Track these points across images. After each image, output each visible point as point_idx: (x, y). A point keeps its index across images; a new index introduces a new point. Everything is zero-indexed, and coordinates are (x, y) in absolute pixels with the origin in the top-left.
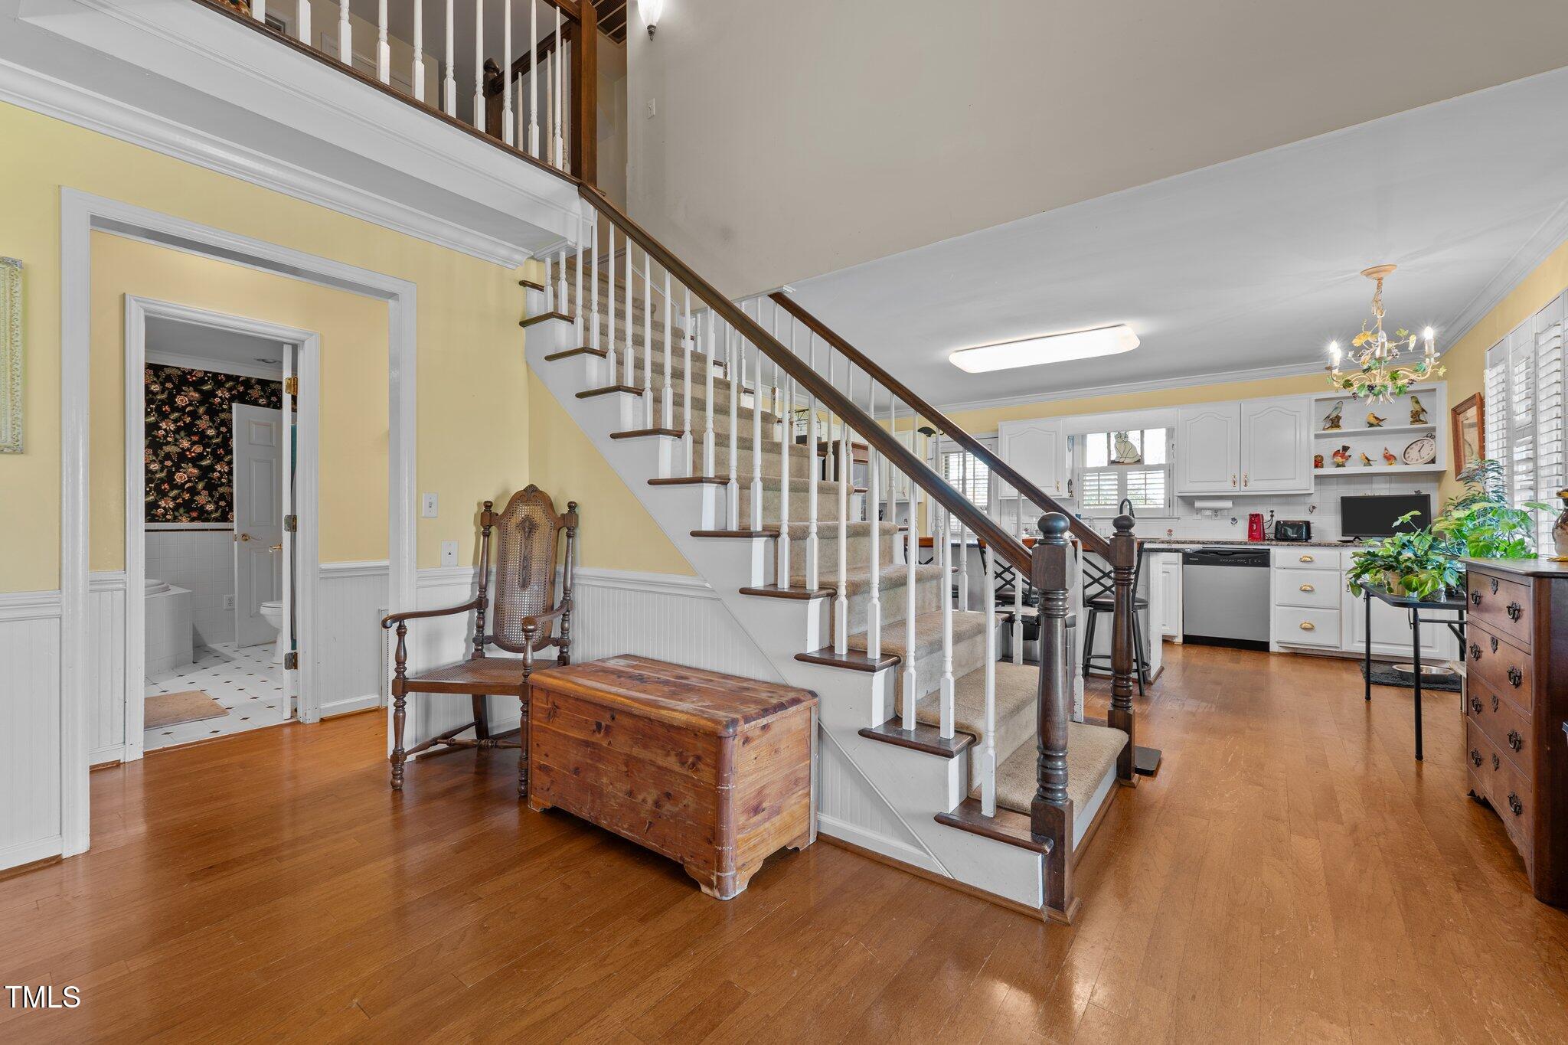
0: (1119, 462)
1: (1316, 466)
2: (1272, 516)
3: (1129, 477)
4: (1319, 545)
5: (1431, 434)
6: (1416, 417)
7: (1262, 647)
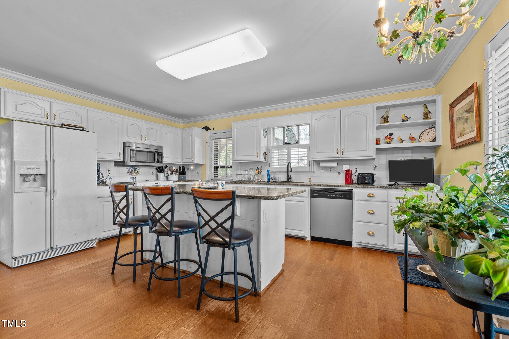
0: (288, 143)
1: (377, 144)
2: (356, 171)
3: (292, 151)
4: (377, 187)
5: (433, 125)
6: (426, 116)
7: (349, 244)
